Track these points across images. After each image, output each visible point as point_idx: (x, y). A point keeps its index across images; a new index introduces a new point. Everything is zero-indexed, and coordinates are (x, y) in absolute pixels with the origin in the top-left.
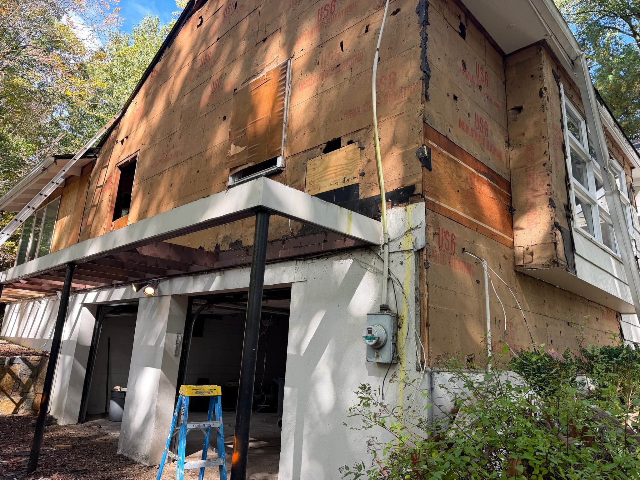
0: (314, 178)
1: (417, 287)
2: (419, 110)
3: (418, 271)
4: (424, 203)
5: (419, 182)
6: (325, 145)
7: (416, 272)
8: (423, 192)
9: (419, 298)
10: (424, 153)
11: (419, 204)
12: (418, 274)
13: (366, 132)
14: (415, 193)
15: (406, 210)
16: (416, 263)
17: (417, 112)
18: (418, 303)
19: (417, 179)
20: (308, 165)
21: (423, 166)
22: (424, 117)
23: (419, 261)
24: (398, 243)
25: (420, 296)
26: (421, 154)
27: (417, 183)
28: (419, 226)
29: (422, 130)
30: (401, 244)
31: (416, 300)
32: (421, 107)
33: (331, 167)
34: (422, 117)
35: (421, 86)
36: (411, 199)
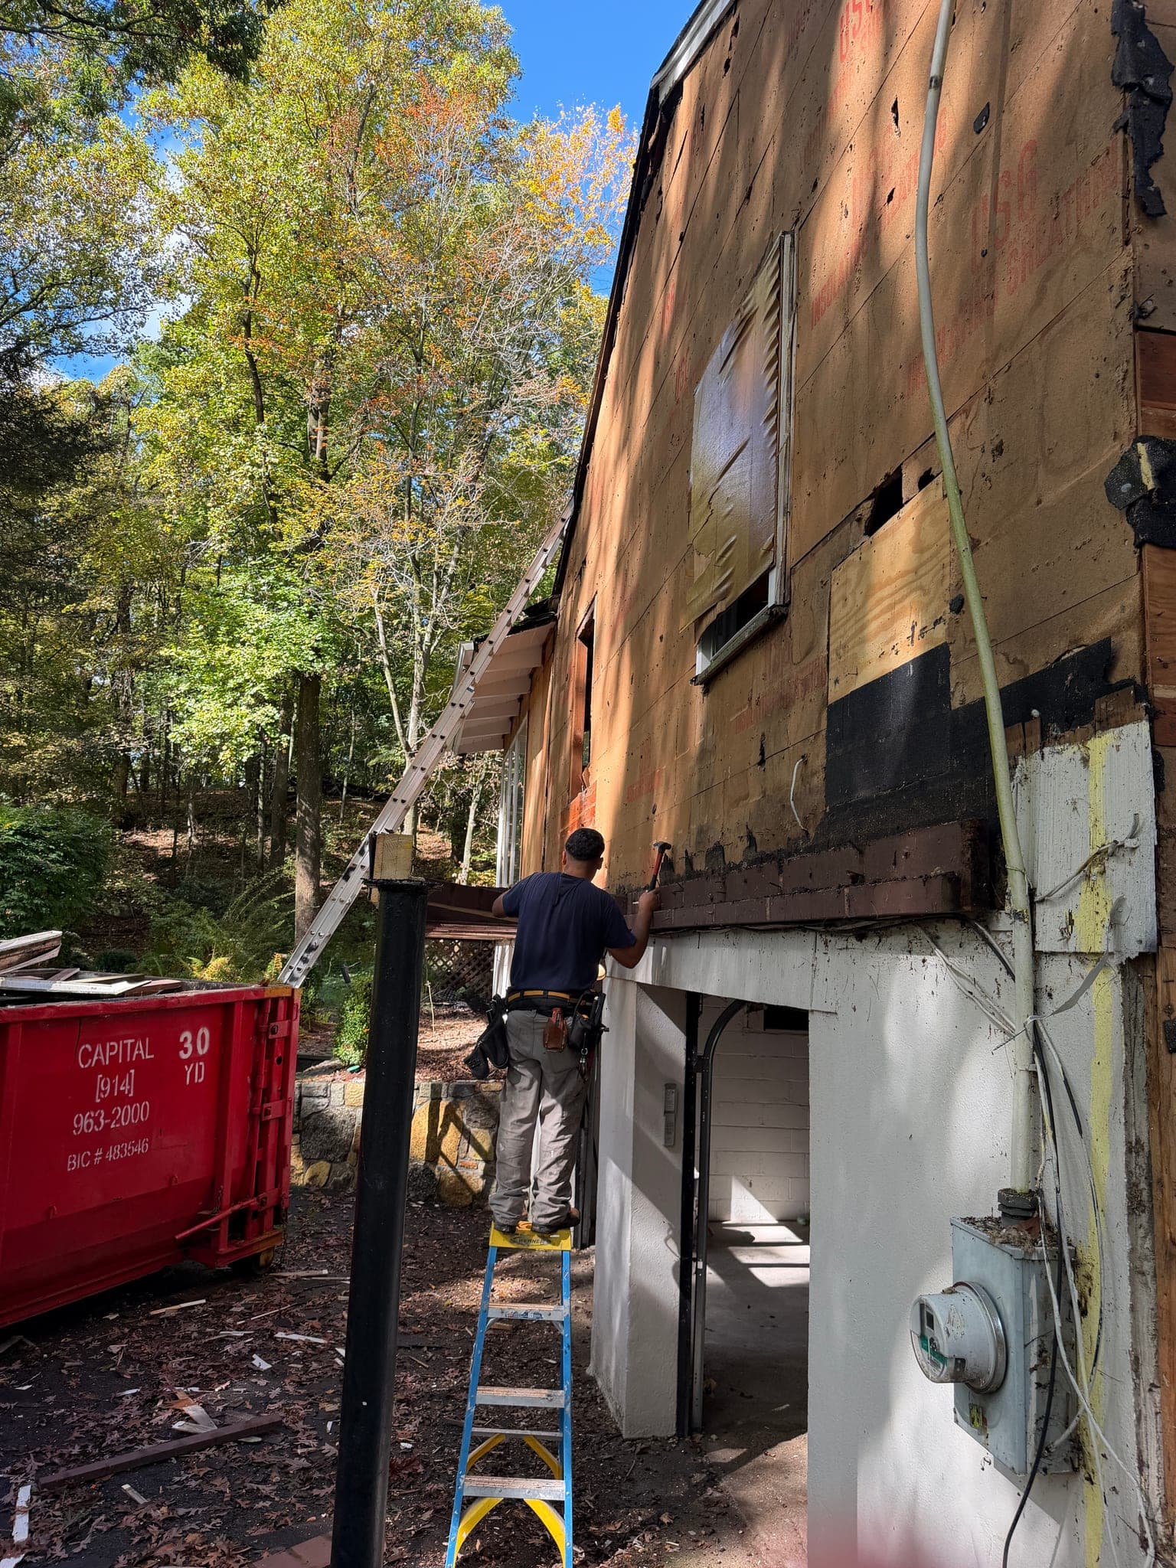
0: (846, 632)
1: (1138, 1141)
2: (1117, 281)
3: (1140, 1062)
4: (1144, 727)
5: (1129, 624)
6: (870, 502)
7: (1130, 1062)
8: (1144, 674)
9: (1145, 1195)
10: (1137, 481)
11: (1130, 729)
12: (1141, 1077)
13: (963, 424)
14: (1117, 677)
15: (1085, 761)
16: (1130, 1023)
17: (1111, 289)
18: (1144, 1218)
19: (1123, 608)
20: (834, 588)
21: (1139, 545)
22: (1135, 302)
23: (1140, 1013)
24: (1063, 910)
25: (1150, 1185)
26: (1126, 487)
27: (1118, 630)
28: (1129, 843)
29: (1131, 368)
30: (1071, 922)
31: (1135, 1205)
32: (1122, 261)
33: (882, 587)
34: (1126, 306)
35: (1120, 165)
36: (1101, 705)
